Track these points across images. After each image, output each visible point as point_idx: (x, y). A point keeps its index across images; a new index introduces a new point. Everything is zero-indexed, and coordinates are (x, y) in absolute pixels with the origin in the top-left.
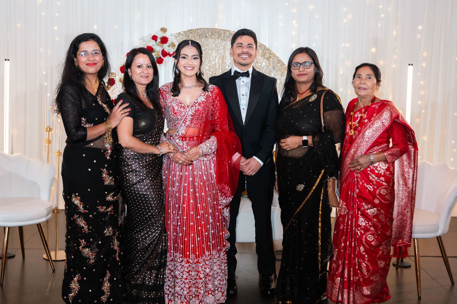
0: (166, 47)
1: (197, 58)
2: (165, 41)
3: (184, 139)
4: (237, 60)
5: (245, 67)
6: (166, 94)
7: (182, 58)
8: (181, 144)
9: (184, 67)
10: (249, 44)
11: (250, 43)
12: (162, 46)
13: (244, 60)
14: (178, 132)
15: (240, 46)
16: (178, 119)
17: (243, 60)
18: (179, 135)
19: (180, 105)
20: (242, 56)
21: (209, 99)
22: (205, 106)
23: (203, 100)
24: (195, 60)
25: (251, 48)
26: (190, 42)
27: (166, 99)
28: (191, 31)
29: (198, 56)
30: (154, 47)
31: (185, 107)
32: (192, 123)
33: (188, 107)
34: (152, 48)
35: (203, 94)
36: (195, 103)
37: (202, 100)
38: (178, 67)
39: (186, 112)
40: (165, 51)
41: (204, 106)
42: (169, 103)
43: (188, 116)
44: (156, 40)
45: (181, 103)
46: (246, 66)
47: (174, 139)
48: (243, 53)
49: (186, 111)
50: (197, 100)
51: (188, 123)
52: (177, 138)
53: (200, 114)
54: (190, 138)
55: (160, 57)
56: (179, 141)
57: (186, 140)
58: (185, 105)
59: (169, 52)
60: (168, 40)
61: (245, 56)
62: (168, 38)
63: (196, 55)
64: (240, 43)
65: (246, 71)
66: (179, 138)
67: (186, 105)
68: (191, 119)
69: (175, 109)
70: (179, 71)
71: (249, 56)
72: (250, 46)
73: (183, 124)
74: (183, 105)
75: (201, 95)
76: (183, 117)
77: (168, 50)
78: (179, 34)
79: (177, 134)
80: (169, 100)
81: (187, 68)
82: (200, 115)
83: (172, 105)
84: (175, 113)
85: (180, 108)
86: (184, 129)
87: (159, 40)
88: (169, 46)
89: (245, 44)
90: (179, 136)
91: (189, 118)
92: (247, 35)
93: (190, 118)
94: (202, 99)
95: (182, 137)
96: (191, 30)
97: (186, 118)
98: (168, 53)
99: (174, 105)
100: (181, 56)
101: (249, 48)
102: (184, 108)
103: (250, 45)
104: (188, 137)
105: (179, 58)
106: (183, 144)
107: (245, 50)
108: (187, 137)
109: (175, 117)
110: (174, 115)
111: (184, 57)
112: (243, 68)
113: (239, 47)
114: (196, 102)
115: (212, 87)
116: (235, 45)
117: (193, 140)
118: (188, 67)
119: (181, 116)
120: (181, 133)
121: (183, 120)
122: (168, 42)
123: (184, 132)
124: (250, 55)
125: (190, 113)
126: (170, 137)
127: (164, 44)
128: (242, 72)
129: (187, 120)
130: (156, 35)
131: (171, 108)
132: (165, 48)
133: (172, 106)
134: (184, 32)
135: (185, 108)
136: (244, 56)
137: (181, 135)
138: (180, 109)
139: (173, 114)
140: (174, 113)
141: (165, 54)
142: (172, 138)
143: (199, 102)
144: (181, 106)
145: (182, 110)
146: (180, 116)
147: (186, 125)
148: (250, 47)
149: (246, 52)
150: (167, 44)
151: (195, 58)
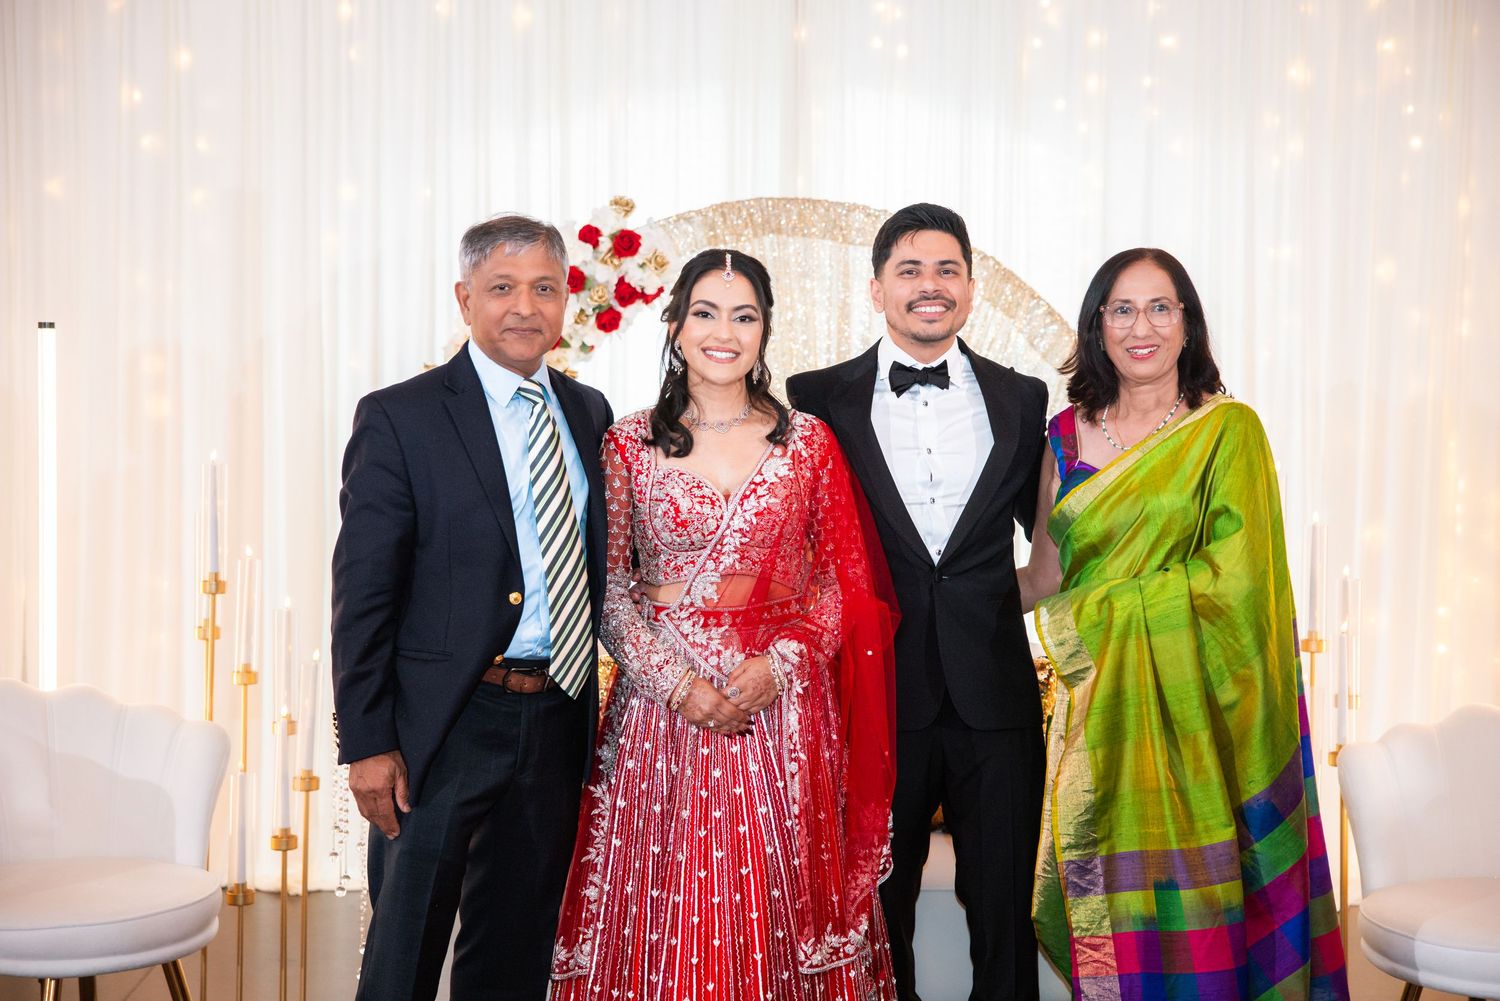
0: (633, 270)
1: (752, 319)
2: (630, 247)
3: (712, 621)
4: (900, 324)
5: (932, 346)
6: (639, 451)
7: (696, 314)
8: (701, 638)
9: (704, 350)
10: (944, 263)
11: (944, 259)
12: (616, 267)
13: (931, 322)
14: (688, 592)
15: (909, 272)
16: (693, 543)
17: (924, 326)
18: (692, 605)
19: (696, 491)
20: (923, 309)
21: (801, 469)
22: (791, 494)
24: (744, 324)
25: (951, 275)
26: (728, 257)
27: (640, 472)
28: (723, 209)
29: (756, 310)
30: (587, 271)
31: (714, 499)
32: (742, 558)
33: (727, 497)
34: (582, 273)
35: (778, 452)
36: (756, 484)
37: (780, 475)
38: (680, 348)
39: (722, 518)
40: (629, 285)
41: (787, 497)
42: (653, 485)
43: (728, 532)
44: (595, 244)
45: (698, 487)
46: (935, 344)
47: (672, 619)
48: (925, 297)
49: (719, 516)
51: (727, 561)
52: (684, 614)
53: (773, 526)
55: (611, 309)
56: (693, 626)
57: (719, 625)
58: (714, 494)
59: (642, 289)
60: (639, 245)
61: (934, 309)
62: (639, 237)
63: (747, 306)
64: (908, 259)
65: (935, 364)
66: (692, 614)
67: (717, 492)
68: (742, 544)
69: (681, 509)
70: (684, 363)
71: (946, 307)
72: (945, 268)
73: (710, 565)
74: (706, 492)
76: (709, 538)
77: (641, 280)
78: (678, 220)
79: (687, 601)
80: (651, 476)
81: (714, 353)
82: (772, 530)
83: (667, 495)
84: (684, 524)
85: (700, 502)
86: (712, 583)
87: (606, 244)
88: (642, 266)
89: (929, 262)
90: (692, 610)
91: (733, 541)
92: (932, 227)
93: (737, 539)
95: (707, 615)
96: (722, 205)
97: (720, 542)
98: (639, 290)
99: (677, 493)
100: (692, 310)
101: (945, 276)
102: (713, 503)
103: (949, 266)
104: (729, 612)
105: (685, 315)
106: (710, 639)
107: (929, 286)
108: (722, 613)
109: (679, 536)
110: (676, 530)
111: (702, 313)
112: (927, 352)
113: (907, 276)
114: (758, 479)
115: (806, 420)
116: (890, 266)
118: (718, 350)
119: (703, 534)
120: (703, 597)
121: (708, 551)
122: (641, 250)
123: (711, 592)
124: (950, 305)
126: (657, 613)
127: (623, 259)
128: (920, 366)
129: (726, 549)
130: (594, 224)
131: (664, 506)
132: (626, 273)
133: (668, 498)
134: (699, 212)
135: (717, 503)
136: (928, 309)
137: (699, 603)
138: (698, 507)
139: (673, 527)
140: (678, 525)
141: (627, 296)
142: (662, 615)
143: (770, 481)
144: (703, 497)
145: (707, 509)
146: (699, 535)
147: (722, 567)
148: (947, 272)
149: (935, 294)
150: (638, 258)
151: (743, 319)
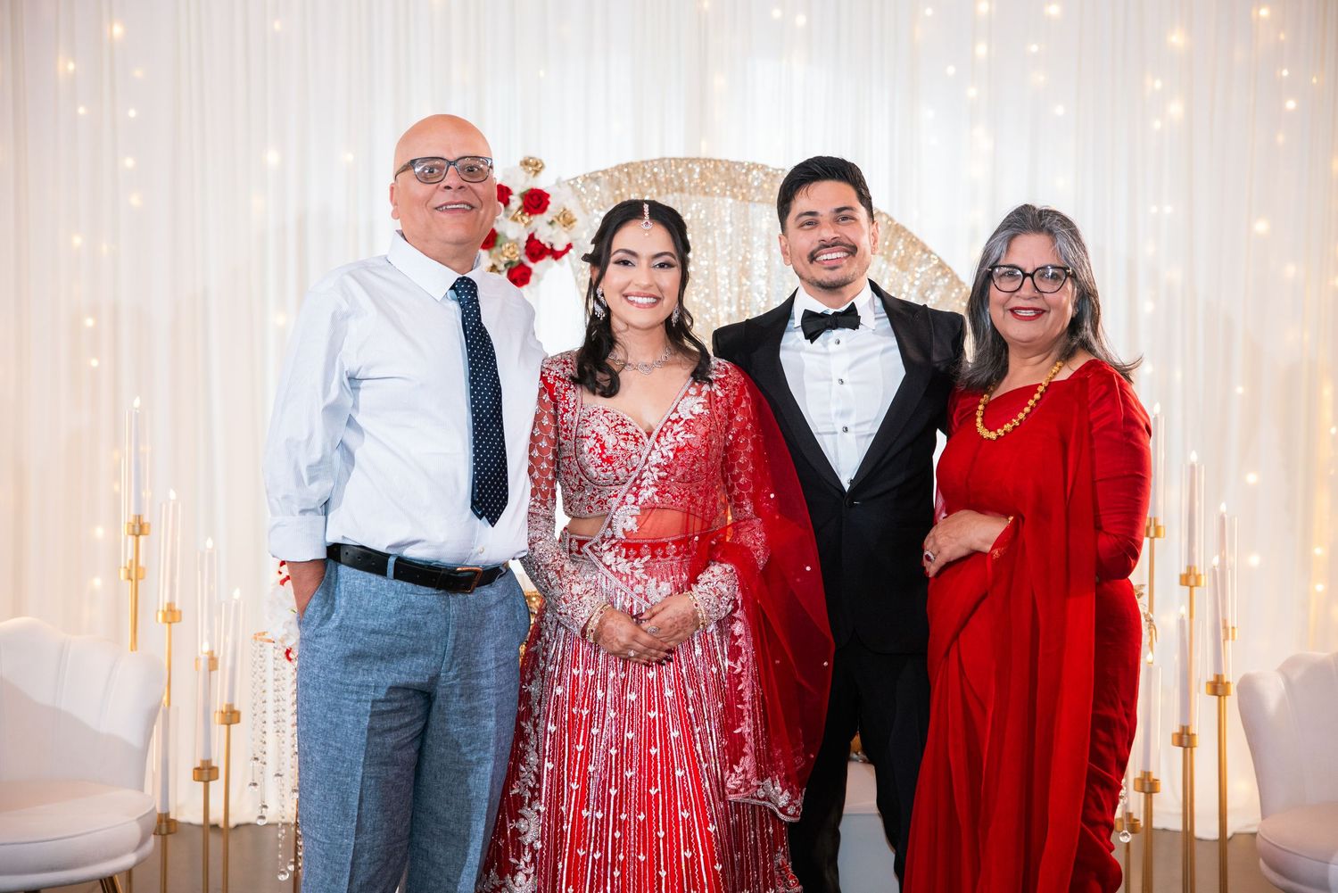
1: (672, 266)
2: (537, 205)
3: (632, 552)
5: (839, 292)
7: (617, 262)
8: (623, 567)
9: (626, 296)
10: (839, 210)
11: (840, 207)
12: (527, 225)
13: (833, 268)
14: (609, 525)
15: (809, 224)
16: (617, 478)
18: (613, 537)
19: (621, 429)
20: (825, 257)
22: (710, 431)
23: (698, 410)
24: (663, 270)
25: (849, 221)
26: (646, 207)
29: (674, 257)
30: (500, 229)
31: (640, 436)
32: (662, 492)
33: (649, 435)
35: (693, 391)
36: (672, 421)
37: (695, 413)
38: (603, 295)
40: (539, 242)
42: (579, 423)
44: (507, 204)
45: (622, 424)
46: (841, 290)
47: (595, 551)
48: (826, 245)
50: (675, 410)
52: (606, 546)
54: (653, 547)
55: (521, 264)
56: (616, 557)
57: (640, 556)
58: (637, 431)
59: (551, 246)
61: (834, 256)
62: (548, 195)
63: (666, 253)
64: (805, 211)
65: (844, 308)
66: (614, 546)
67: (640, 429)
69: (606, 446)
70: (607, 309)
71: (845, 252)
72: (843, 215)
74: (630, 429)
75: (687, 394)
77: (549, 236)
78: (586, 179)
79: (609, 533)
80: (577, 414)
81: (634, 298)
82: (692, 465)
83: (593, 432)
84: (609, 460)
85: (624, 439)
86: (632, 517)
87: (515, 202)
89: (825, 211)
90: (613, 542)
91: (651, 476)
92: (826, 178)
93: (655, 473)
94: (694, 406)
95: (627, 546)
97: (639, 477)
98: (548, 246)
99: (602, 430)
100: (613, 259)
101: (843, 222)
102: (634, 440)
103: (845, 213)
104: (648, 544)
106: (632, 568)
107: (827, 234)
108: (642, 545)
109: (604, 471)
110: (604, 467)
111: (623, 261)
112: (834, 298)
113: (807, 227)
114: (674, 417)
117: (665, 556)
118: (639, 296)
119: (627, 470)
120: (624, 530)
121: (628, 485)
122: (549, 208)
123: (631, 524)
124: (851, 250)
125: (655, 458)
126: (580, 546)
129: (645, 483)
130: (508, 185)
131: (590, 443)
134: (605, 172)
135: (640, 440)
136: (830, 256)
137: (620, 534)
138: (622, 444)
140: (604, 461)
143: (685, 418)
145: (631, 446)
146: (623, 470)
147: (641, 500)
148: (845, 218)
151: (662, 266)
